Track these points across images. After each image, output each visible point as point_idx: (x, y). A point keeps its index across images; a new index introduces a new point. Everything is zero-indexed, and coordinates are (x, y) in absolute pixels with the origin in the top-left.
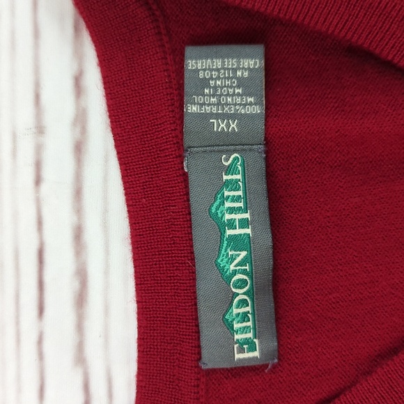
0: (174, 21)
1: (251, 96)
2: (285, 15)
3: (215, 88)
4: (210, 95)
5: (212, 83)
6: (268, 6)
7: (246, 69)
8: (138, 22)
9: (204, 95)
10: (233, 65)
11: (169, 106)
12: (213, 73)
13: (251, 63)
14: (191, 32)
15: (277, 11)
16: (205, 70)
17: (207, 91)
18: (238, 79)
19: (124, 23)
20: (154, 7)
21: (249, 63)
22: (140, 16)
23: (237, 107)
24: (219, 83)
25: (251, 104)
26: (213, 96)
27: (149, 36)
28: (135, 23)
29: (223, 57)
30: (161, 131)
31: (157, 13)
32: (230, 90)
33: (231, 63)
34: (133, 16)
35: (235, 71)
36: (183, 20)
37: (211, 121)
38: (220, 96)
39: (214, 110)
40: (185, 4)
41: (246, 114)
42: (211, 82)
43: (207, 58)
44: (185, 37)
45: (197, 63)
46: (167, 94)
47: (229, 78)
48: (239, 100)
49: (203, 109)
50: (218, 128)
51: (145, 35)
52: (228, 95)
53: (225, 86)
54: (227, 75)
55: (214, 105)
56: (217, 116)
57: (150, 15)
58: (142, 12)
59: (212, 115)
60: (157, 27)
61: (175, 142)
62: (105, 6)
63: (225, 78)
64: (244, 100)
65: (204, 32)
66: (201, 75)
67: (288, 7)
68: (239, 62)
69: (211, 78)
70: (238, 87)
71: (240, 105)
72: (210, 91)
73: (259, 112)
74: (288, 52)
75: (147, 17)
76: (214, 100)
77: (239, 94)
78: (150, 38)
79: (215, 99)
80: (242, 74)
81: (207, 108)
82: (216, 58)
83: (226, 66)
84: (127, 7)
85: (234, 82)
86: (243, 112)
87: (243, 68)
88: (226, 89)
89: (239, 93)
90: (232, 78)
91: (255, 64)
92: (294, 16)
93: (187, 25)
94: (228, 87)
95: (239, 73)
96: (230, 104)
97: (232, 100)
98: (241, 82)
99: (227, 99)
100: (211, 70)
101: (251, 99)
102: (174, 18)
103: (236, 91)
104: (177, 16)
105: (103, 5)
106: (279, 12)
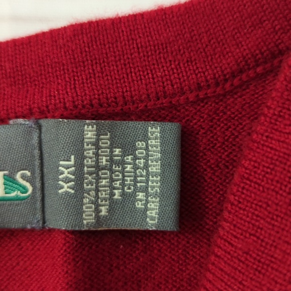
0: (218, 109)
1: (109, 211)
2: (213, 264)
3: (123, 163)
4: (111, 155)
5: (129, 159)
6: (225, 240)
7: (146, 205)
8: (216, 59)
9: (111, 148)
10: (153, 187)
11: (99, 99)
12: (142, 161)
13: (154, 212)
14: (202, 131)
15: (219, 254)
16: (147, 149)
17: (117, 151)
18: (134, 194)
19: (214, 40)
20: (236, 81)
21: (153, 209)
22: (224, 62)
23: (93, 193)
24: (129, 168)
25: (97, 211)
26: (111, 160)
27: (196, 75)
28: (215, 54)
29: (162, 174)
30: (66, 89)
31: (228, 85)
32: (118, 182)
33: (155, 185)
34: (225, 53)
35: (145, 190)
36: (219, 120)
37: (73, 157)
38: (111, 170)
39: (89, 162)
40: (241, 124)
41: (82, 204)
42: (130, 157)
43: (162, 152)
44: (196, 124)
45: (156, 138)
46: (115, 98)
47: (135, 181)
48: (103, 195)
49: (90, 146)
50: (63, 166)
51: (197, 68)
52: (112, 180)
53: (124, 176)
54: (139, 179)
55: (97, 161)
56: (79, 165)
57: (225, 75)
58: (229, 64)
59: (81, 158)
60: (209, 86)
61: (50, 107)
62: (238, 14)
63: (136, 177)
64: (104, 202)
65: (202, 149)
66: (140, 144)
67: (222, 270)
68: (155, 195)
69: (136, 158)
70: (123, 194)
71: (97, 197)
72: (118, 156)
73: (85, 222)
74: (173, 260)
75: (222, 72)
76: (104, 161)
77: (112, 194)
78: (194, 76)
79: (104, 163)
80: (141, 200)
81: (91, 152)
82: (162, 165)
83: (151, 178)
84: (238, 45)
85: (129, 188)
86: (86, 201)
87: (147, 202)
88: (121, 177)
89: (115, 195)
90: (135, 185)
91: (152, 219)
92: (211, 276)
93: (212, 127)
94: (123, 180)
95: (141, 195)
96: (97, 183)
97: (105, 186)
98: (128, 198)
99: (105, 178)
100: (146, 158)
101: (104, 211)
102: (221, 108)
103: (116, 191)
104: (225, 113)
105: (240, 12)
106: (217, 256)
